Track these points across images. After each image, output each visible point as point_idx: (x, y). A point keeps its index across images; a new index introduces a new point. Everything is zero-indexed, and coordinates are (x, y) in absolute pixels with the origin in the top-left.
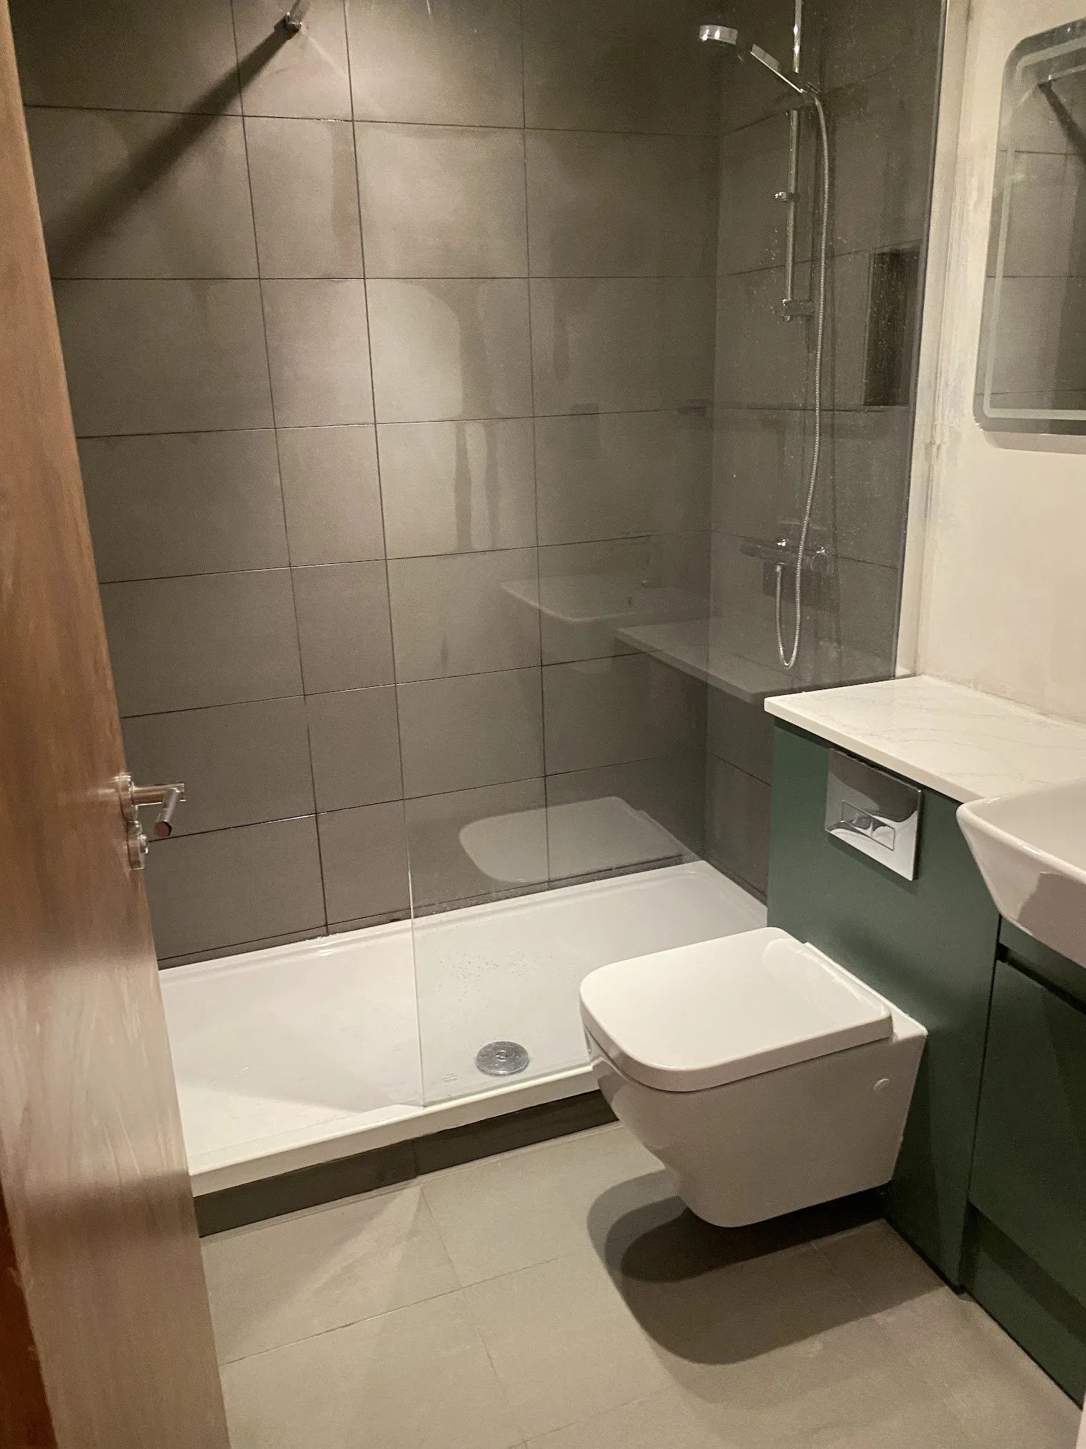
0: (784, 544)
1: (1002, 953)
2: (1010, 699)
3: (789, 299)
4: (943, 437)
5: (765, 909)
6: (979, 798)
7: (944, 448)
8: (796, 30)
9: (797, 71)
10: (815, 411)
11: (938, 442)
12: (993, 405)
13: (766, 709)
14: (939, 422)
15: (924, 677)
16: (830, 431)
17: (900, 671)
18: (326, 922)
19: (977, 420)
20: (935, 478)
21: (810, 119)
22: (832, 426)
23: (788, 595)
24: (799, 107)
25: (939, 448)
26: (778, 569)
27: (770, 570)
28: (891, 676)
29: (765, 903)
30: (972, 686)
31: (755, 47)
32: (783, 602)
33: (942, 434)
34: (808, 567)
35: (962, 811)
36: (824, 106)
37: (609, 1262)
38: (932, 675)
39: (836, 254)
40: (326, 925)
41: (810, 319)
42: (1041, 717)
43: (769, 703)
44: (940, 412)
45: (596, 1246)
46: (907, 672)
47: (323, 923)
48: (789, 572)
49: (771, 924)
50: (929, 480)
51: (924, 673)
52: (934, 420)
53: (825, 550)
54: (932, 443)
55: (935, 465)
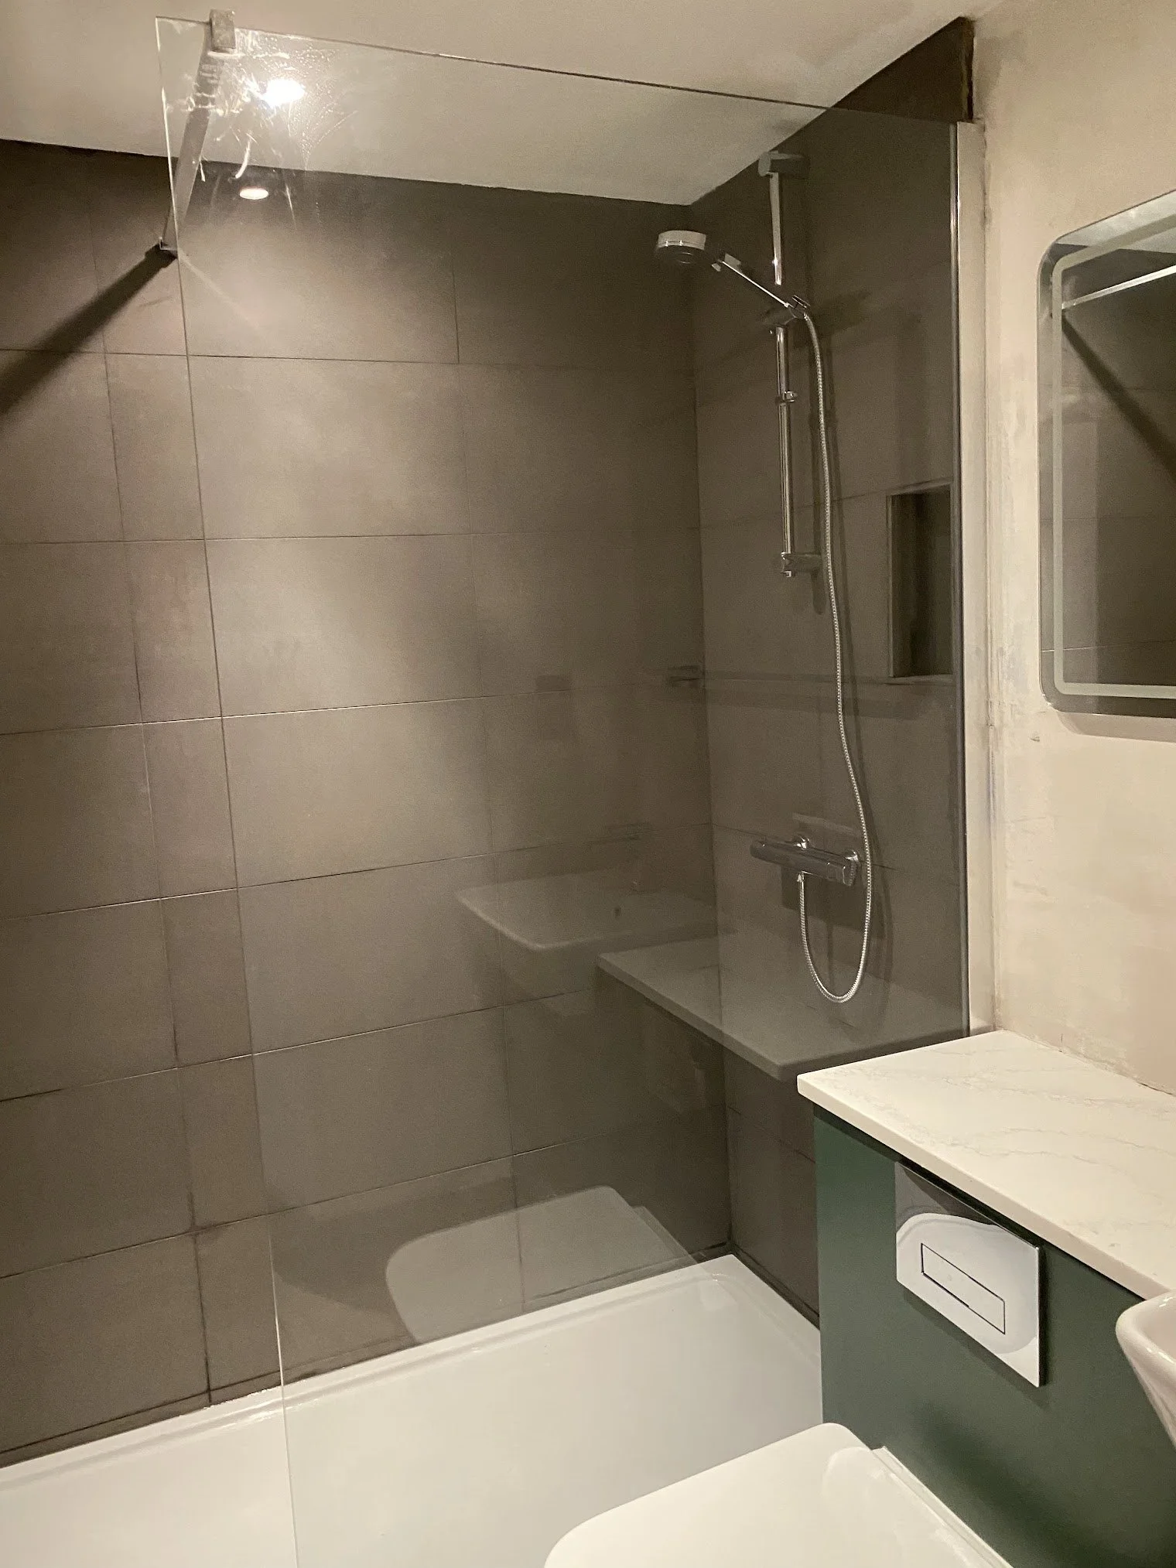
0: (804, 846)
3: (789, 552)
4: (1004, 718)
7: (1006, 731)
8: (776, 262)
9: (779, 282)
11: (996, 723)
12: (1067, 679)
13: (802, 1092)
14: (994, 700)
16: (853, 708)
17: (974, 1024)
18: (209, 1386)
19: (1048, 699)
20: (996, 770)
21: (798, 336)
24: (786, 323)
25: (999, 731)
26: (800, 878)
28: (964, 1032)
29: (816, 1323)
31: (728, 256)
33: (1002, 714)
36: (813, 320)
39: (843, 496)
40: (209, 1390)
41: (816, 573)
43: (803, 1082)
44: (995, 687)
46: (982, 1023)
47: (204, 1388)
49: (827, 1419)
51: (1005, 1026)
52: (988, 696)
53: (859, 856)
54: (988, 724)
55: (995, 753)
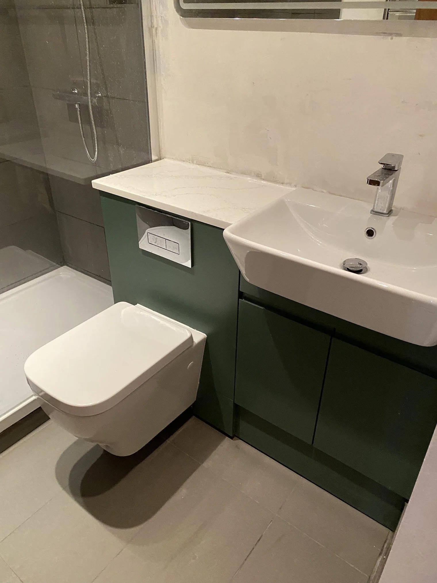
0: (76, 91)
1: (241, 295)
2: (211, 167)
4: (158, 23)
5: (111, 288)
6: (230, 224)
7: (159, 30)
10: (81, 8)
11: (155, 26)
12: (185, 1)
13: (94, 186)
14: (154, 14)
15: (165, 159)
16: (91, 21)
17: (154, 158)
19: (178, 12)
20: (157, 49)
22: (92, 17)
23: (86, 121)
25: (156, 29)
26: (77, 106)
27: (71, 107)
28: (149, 161)
29: (110, 285)
30: (191, 162)
32: (83, 125)
33: (157, 21)
34: (94, 103)
35: (227, 233)
37: (73, 493)
38: (169, 158)
42: (228, 174)
43: (94, 183)
44: (154, 8)
45: (64, 489)
46: (156, 158)
48: (84, 108)
50: (153, 50)
51: (166, 158)
52: (151, 13)
53: (101, 94)
54: (152, 27)
55: (156, 40)
